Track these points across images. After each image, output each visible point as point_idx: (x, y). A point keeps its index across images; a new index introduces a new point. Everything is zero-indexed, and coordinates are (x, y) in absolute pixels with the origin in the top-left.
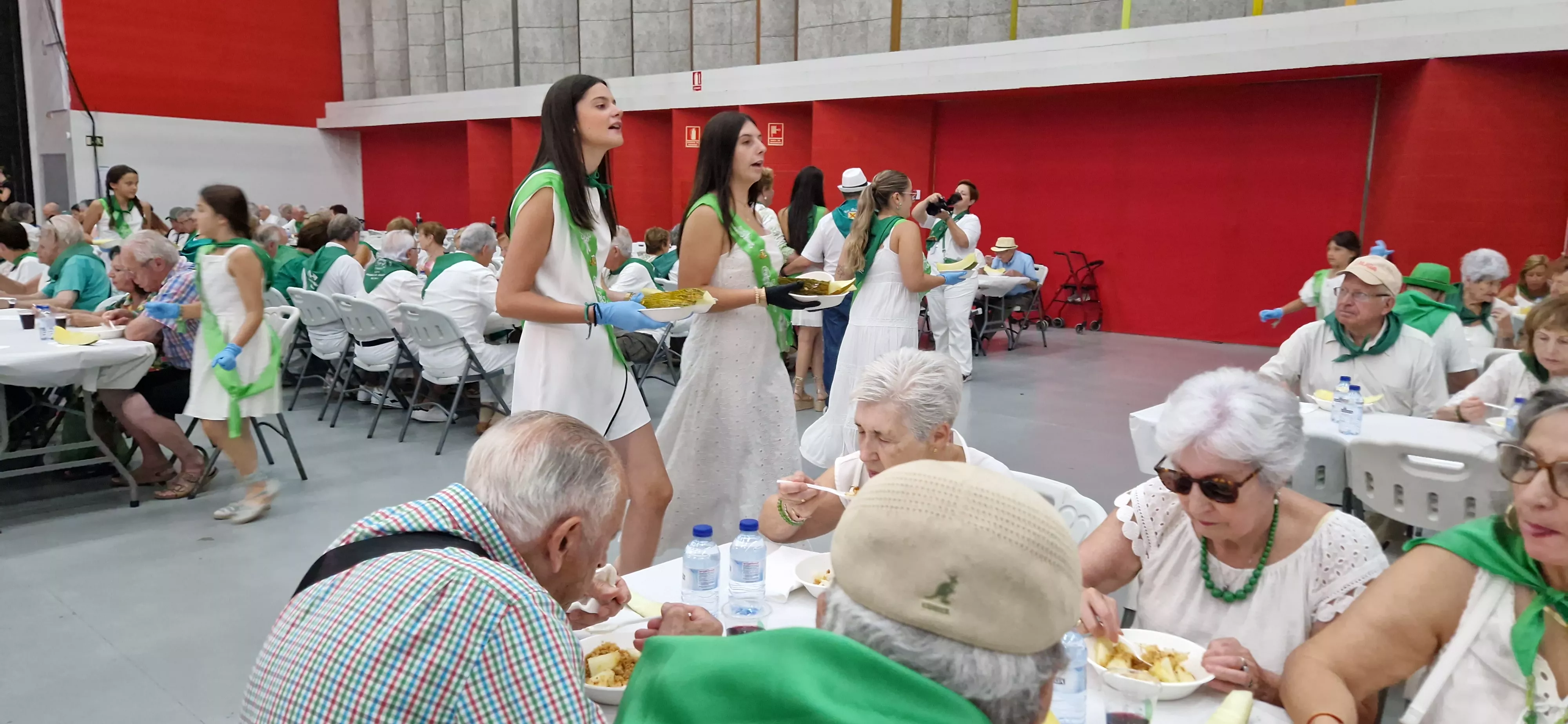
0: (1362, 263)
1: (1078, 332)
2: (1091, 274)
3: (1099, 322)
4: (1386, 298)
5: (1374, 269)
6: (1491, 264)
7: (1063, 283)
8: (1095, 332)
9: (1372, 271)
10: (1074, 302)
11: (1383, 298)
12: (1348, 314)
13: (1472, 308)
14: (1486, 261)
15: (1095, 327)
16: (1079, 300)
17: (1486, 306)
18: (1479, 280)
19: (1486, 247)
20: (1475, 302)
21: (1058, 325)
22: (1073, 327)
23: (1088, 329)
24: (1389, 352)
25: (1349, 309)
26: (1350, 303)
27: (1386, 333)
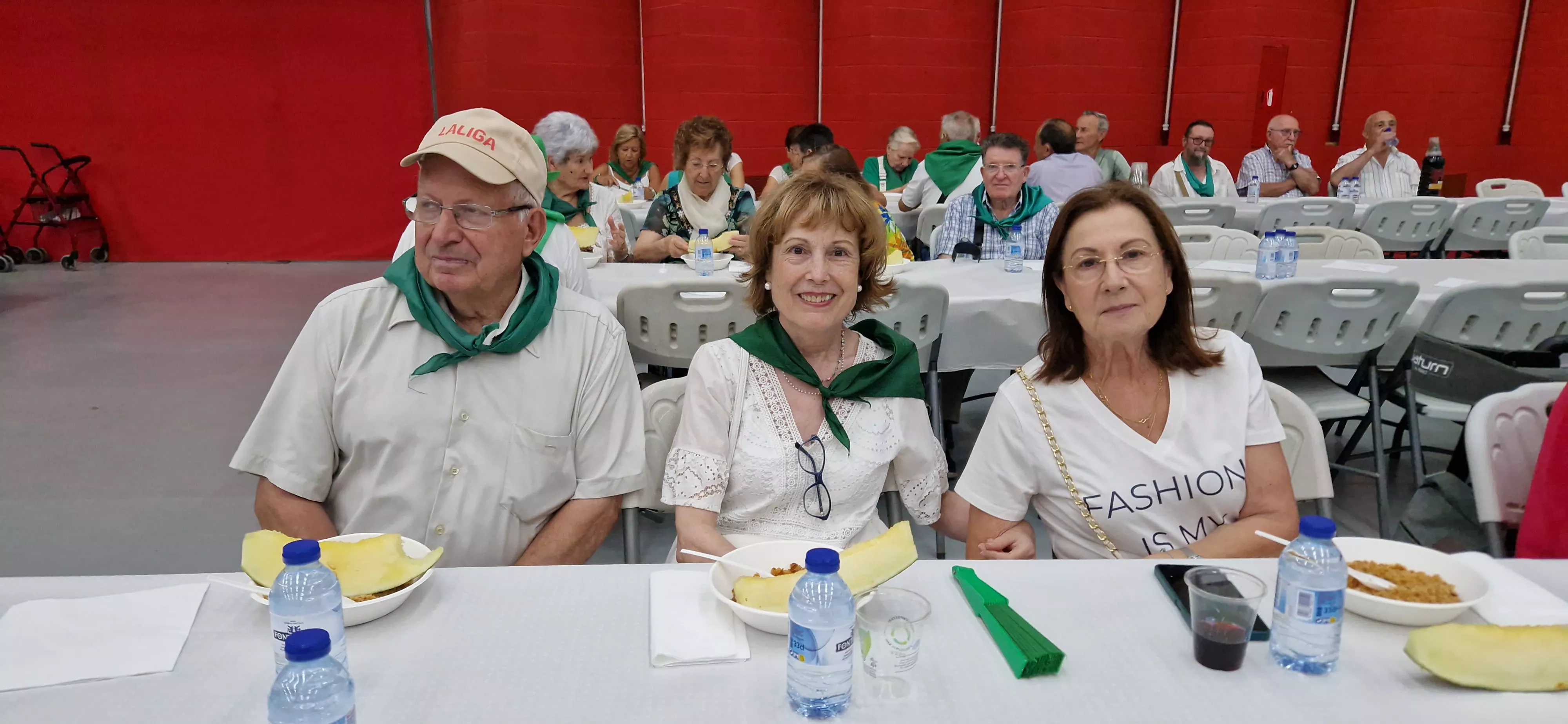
0: (457, 130)
1: (67, 268)
2: (74, 177)
3: (105, 247)
4: (528, 212)
5: (490, 143)
6: (571, 133)
7: (24, 194)
8: (100, 265)
9: (487, 149)
10: (51, 223)
11: (522, 215)
12: (452, 265)
13: (567, 199)
14: (565, 128)
15: (99, 257)
16: (57, 218)
17: (582, 194)
18: (566, 159)
19: (558, 110)
20: (568, 192)
21: (36, 259)
22: (58, 261)
23: (87, 260)
24: (535, 346)
25: (455, 251)
26: (453, 236)
27: (528, 300)
